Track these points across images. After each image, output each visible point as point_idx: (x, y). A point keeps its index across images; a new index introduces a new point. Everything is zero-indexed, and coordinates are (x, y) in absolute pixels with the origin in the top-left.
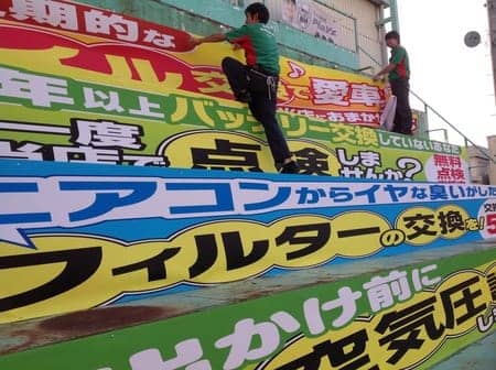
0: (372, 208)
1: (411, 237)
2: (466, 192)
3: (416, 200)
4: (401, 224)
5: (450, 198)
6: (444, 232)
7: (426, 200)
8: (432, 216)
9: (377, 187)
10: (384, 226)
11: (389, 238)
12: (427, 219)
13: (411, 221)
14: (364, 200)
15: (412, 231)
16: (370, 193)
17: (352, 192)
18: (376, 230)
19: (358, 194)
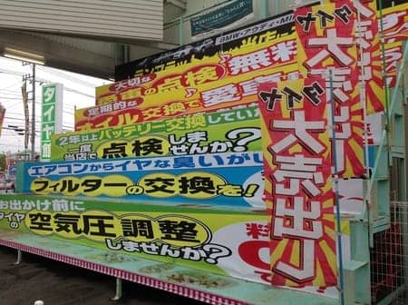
0: (125, 173)
1: (148, 191)
2: (226, 161)
3: (158, 168)
4: (142, 183)
5: (198, 165)
6: (184, 191)
7: (168, 168)
8: (173, 180)
9: (128, 162)
10: (130, 183)
11: (132, 190)
12: (166, 181)
13: (151, 182)
14: (120, 169)
15: (150, 188)
16: (124, 166)
17: (114, 165)
18: (125, 185)
19: (117, 166)
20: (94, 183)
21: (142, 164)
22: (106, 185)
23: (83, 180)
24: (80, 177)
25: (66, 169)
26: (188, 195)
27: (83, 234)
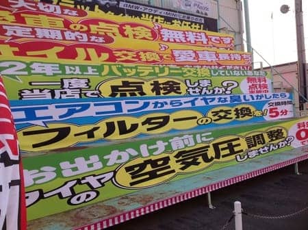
0: (194, 108)
1: (215, 120)
2: (255, 98)
3: (221, 103)
4: (210, 115)
5: (243, 101)
6: (238, 117)
7: (226, 103)
8: (230, 110)
9: (196, 99)
10: (199, 115)
11: (202, 121)
12: (226, 112)
13: (216, 113)
14: (189, 105)
15: (217, 118)
16: (193, 102)
17: (182, 102)
18: (196, 118)
19: (185, 103)
20: (161, 120)
21: (208, 101)
22: (175, 120)
23: (143, 119)
24: (138, 116)
25: (112, 108)
26: (240, 119)
27: (215, 160)
